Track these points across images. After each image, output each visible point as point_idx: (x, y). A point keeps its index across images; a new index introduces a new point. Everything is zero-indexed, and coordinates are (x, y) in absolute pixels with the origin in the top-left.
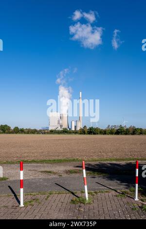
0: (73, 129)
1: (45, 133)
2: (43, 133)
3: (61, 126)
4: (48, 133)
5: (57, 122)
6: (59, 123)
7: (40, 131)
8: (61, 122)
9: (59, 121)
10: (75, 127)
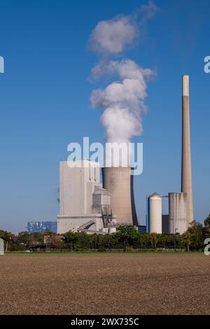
0: (157, 228)
1: (43, 247)
2: (34, 248)
3: (107, 218)
4: (54, 247)
5: (87, 202)
6: (96, 205)
7: (24, 237)
8: (105, 200)
9: (96, 197)
10: (166, 220)
